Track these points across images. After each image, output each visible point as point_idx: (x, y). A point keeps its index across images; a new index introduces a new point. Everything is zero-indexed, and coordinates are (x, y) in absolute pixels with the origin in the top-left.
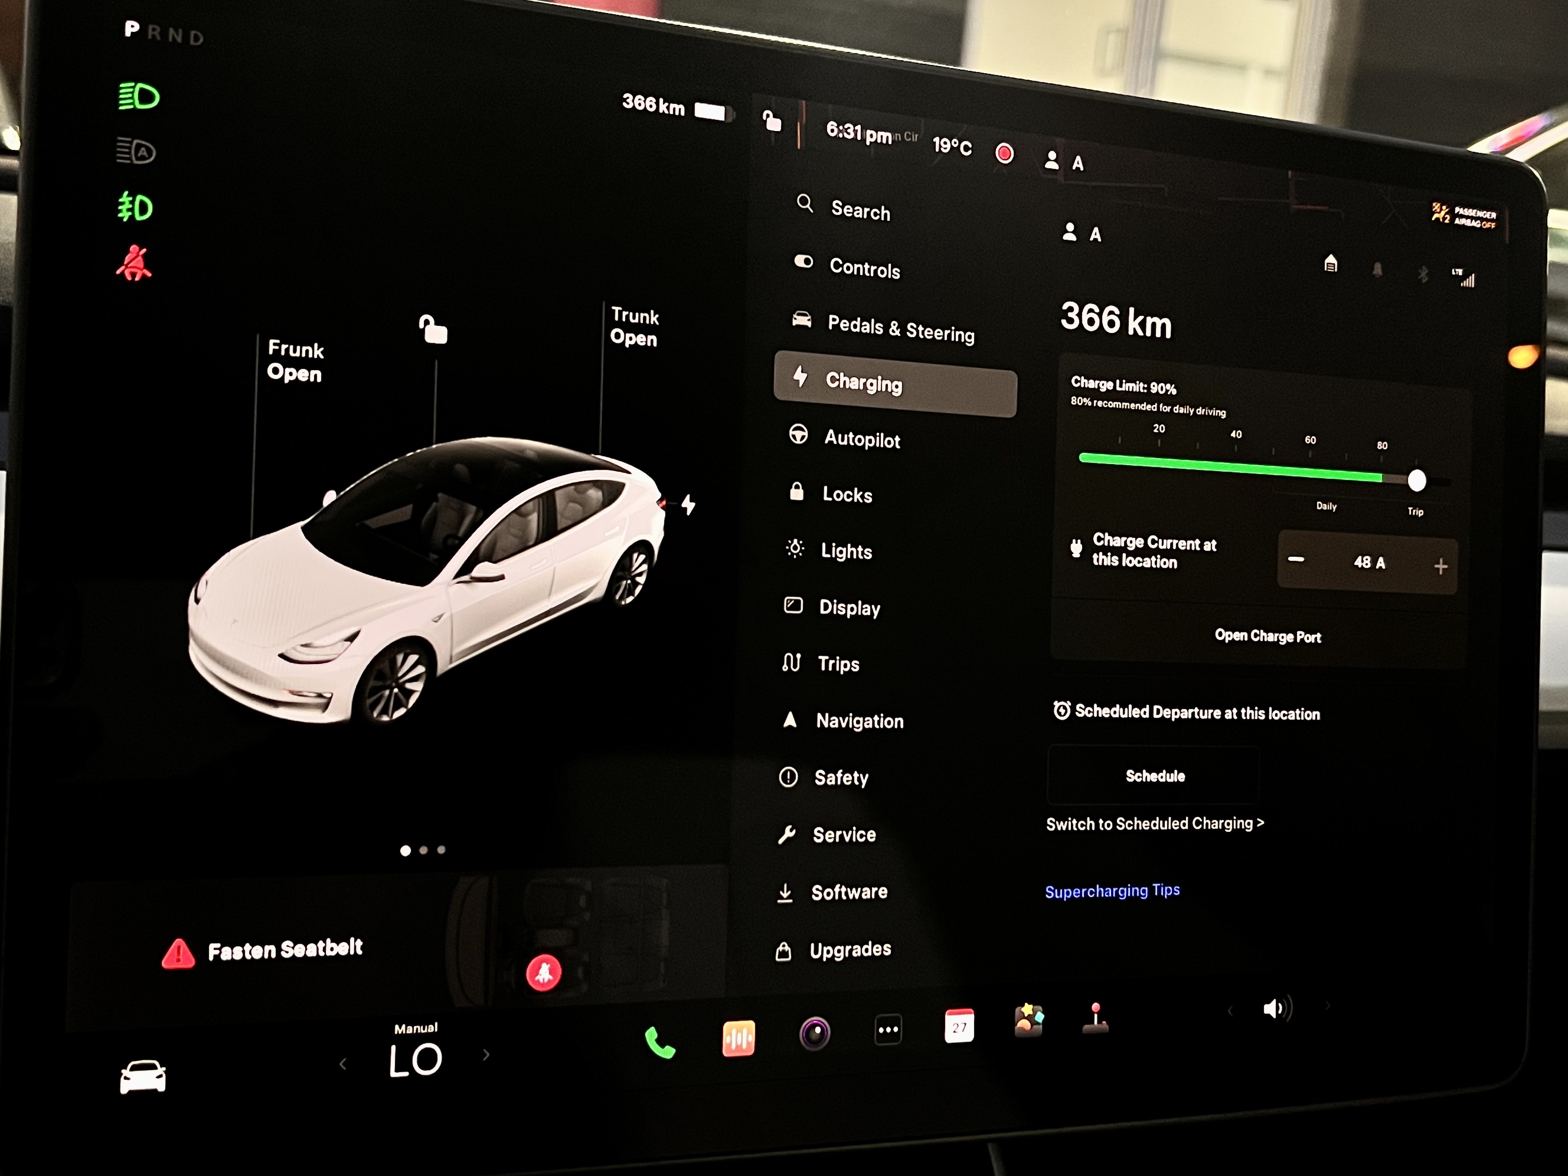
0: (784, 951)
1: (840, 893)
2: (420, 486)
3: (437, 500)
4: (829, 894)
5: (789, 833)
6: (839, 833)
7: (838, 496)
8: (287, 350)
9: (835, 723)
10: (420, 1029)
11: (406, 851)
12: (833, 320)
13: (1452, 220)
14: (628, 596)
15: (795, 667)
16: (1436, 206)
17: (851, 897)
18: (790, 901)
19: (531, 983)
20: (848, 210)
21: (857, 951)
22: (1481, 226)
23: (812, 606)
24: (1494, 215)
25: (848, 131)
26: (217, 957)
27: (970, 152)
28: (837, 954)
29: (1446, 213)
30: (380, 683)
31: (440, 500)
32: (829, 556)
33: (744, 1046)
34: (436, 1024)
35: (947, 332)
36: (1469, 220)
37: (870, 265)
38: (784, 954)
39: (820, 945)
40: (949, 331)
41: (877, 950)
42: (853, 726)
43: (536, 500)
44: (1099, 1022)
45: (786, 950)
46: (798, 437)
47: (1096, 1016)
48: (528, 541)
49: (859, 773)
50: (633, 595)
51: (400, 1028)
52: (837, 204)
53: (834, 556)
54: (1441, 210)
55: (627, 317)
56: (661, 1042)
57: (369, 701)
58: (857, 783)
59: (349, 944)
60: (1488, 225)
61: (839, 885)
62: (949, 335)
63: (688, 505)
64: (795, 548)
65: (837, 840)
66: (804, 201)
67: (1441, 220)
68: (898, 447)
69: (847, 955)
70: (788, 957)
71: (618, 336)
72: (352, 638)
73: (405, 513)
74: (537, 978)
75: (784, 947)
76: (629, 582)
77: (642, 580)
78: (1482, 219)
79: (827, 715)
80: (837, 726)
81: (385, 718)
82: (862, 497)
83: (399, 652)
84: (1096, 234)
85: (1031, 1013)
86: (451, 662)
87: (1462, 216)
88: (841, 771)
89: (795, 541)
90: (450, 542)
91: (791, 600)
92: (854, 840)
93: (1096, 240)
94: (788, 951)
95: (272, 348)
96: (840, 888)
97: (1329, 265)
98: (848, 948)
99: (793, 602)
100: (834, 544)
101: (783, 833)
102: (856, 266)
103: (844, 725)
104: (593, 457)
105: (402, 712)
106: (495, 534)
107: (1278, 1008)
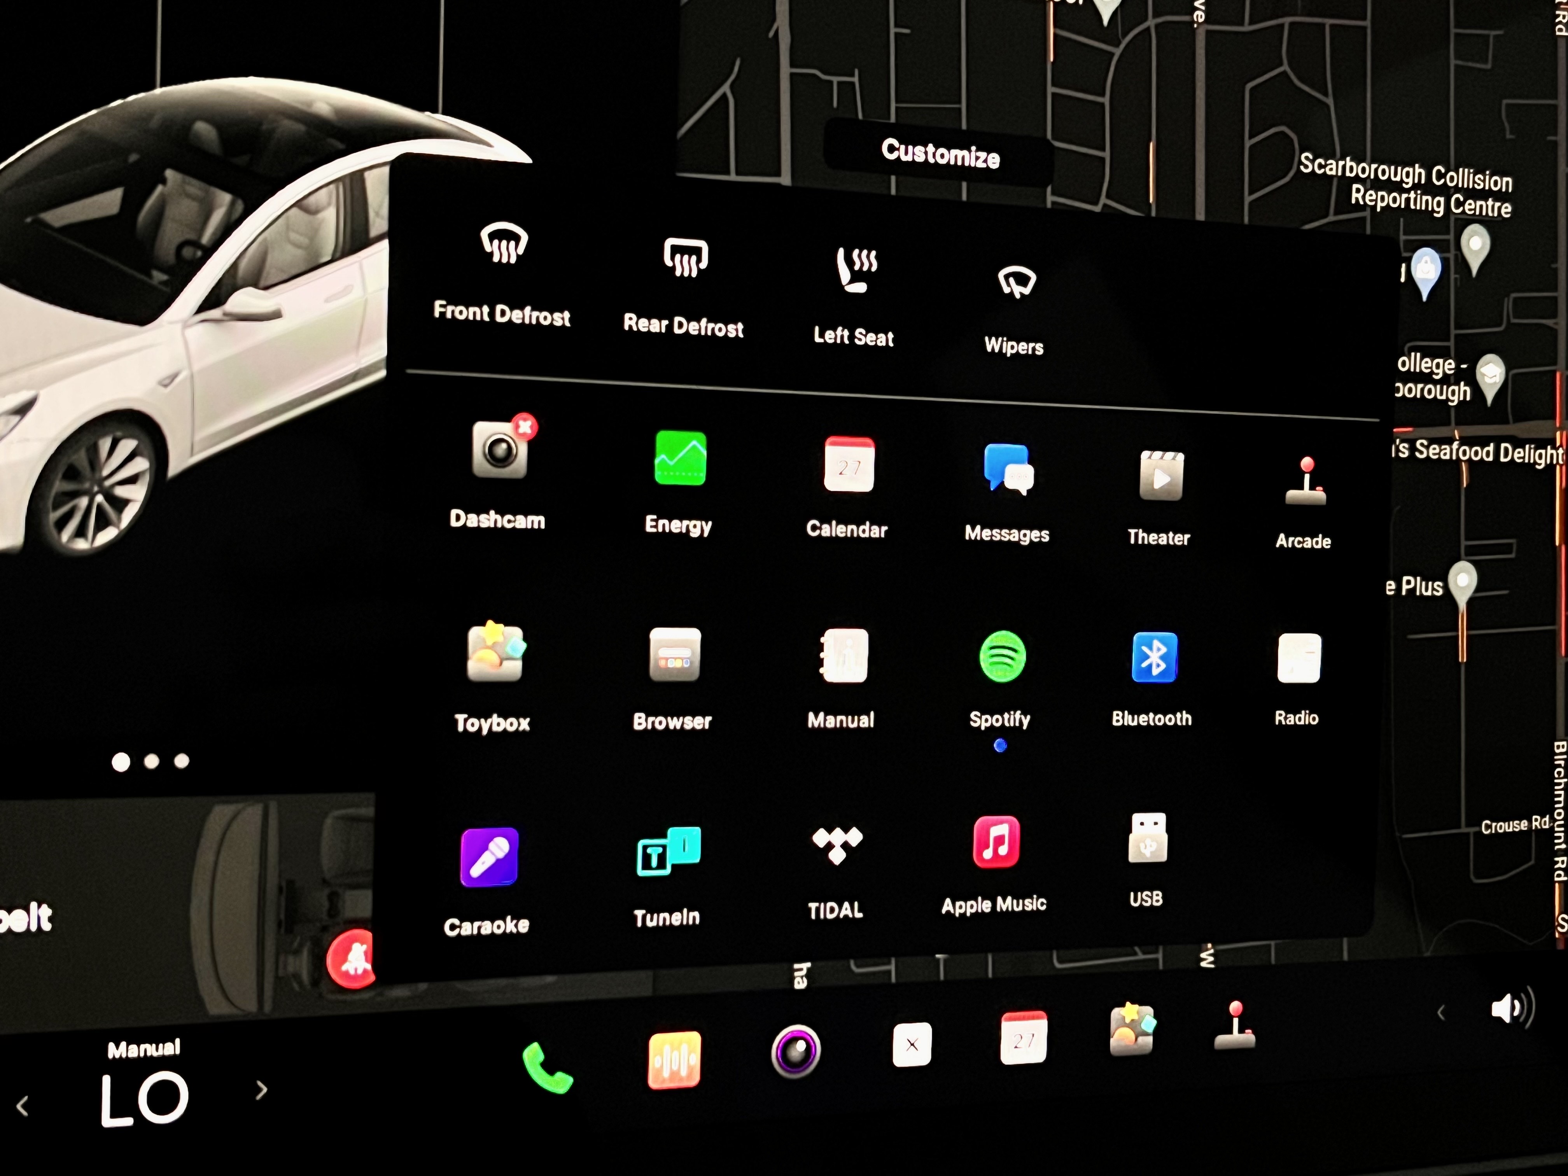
2: (133, 158)
3: (164, 181)
10: (151, 1050)
11: (121, 762)
19: (334, 975)
30: (69, 486)
31: (170, 183)
33: (684, 1073)
34: (178, 1041)
43: (332, 186)
44: (1241, 1031)
48: (318, 255)
51: (117, 1047)
56: (550, 1067)
57: (54, 516)
59: (28, 912)
72: (23, 410)
73: (107, 201)
74: (344, 968)
81: (82, 545)
83: (104, 435)
85: (1136, 1017)
86: (192, 454)
90: (187, 252)
104: (429, 116)
105: (108, 535)
106: (265, 240)
107: (1513, 1008)
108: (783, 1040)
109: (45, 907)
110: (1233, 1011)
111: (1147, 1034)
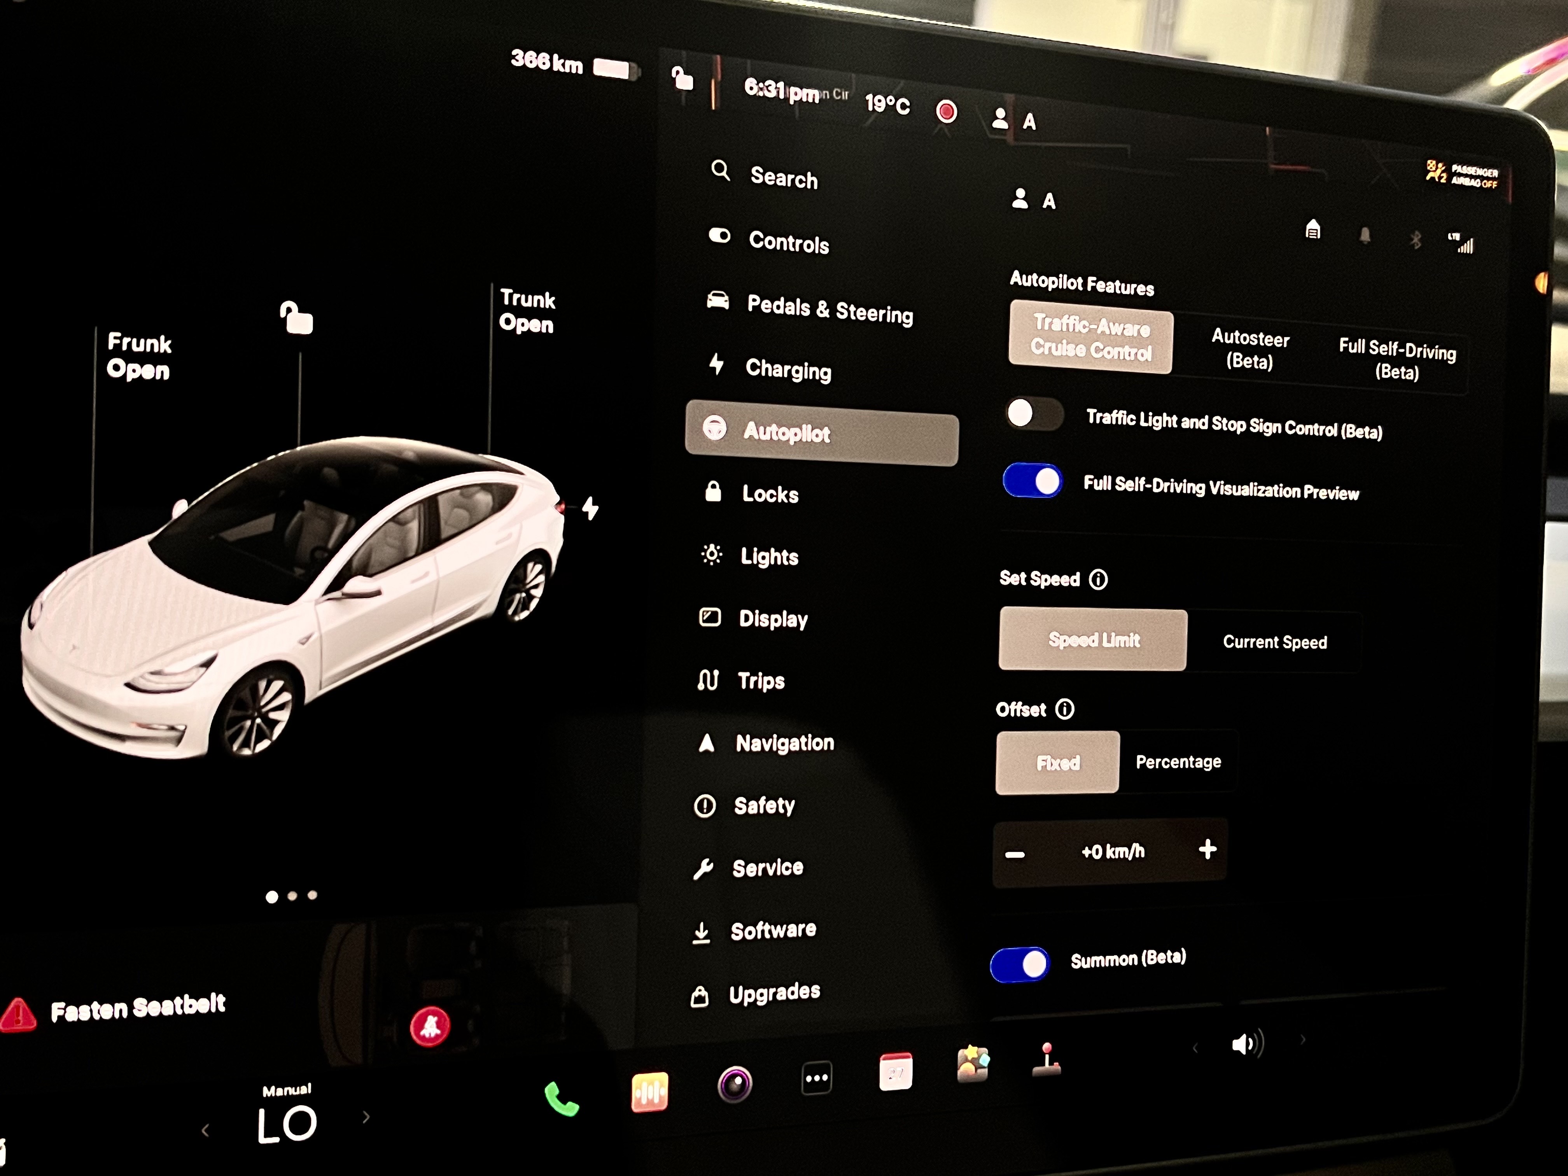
0: (700, 996)
1: (763, 931)
2: (282, 493)
3: (302, 508)
4: (750, 933)
5: (706, 867)
6: (761, 866)
7: (760, 495)
8: (129, 344)
9: (757, 745)
10: (292, 1091)
11: (272, 897)
12: (753, 301)
13: (1449, 179)
14: (522, 610)
15: (712, 685)
16: (1431, 164)
17: (775, 936)
18: (708, 941)
20: (769, 178)
21: (782, 994)
22: (1481, 185)
23: (731, 618)
24: (1496, 173)
25: (770, 88)
26: (61, 1018)
27: (907, 111)
28: (759, 998)
29: (1443, 172)
30: (239, 713)
31: (307, 508)
32: (749, 562)
33: (656, 1101)
34: (310, 1085)
35: (882, 312)
36: (1468, 179)
37: (795, 238)
38: (700, 999)
39: (741, 988)
40: (884, 311)
41: (804, 992)
42: (778, 749)
43: (416, 508)
44: (1051, 1064)
45: (703, 995)
46: (715, 432)
47: (1047, 1057)
48: (406, 552)
49: (784, 800)
50: (528, 609)
51: (269, 1090)
52: (757, 171)
53: (755, 562)
54: (1437, 168)
55: (519, 300)
56: (563, 1098)
57: (228, 733)
58: (781, 811)
59: (209, 1000)
60: (1489, 184)
61: (761, 923)
62: (885, 316)
63: (590, 509)
64: (712, 554)
65: (760, 873)
66: (719, 168)
67: (1437, 180)
68: (827, 441)
69: (771, 999)
70: (704, 1002)
71: (508, 321)
72: (207, 664)
73: (265, 523)
74: (422, 1033)
75: (701, 991)
76: (524, 595)
77: (538, 593)
78: (1482, 178)
79: (748, 737)
80: (759, 748)
81: (247, 752)
82: (787, 496)
83: (261, 678)
84: (1049, 201)
85: (976, 1056)
86: (320, 689)
87: (1460, 175)
88: (764, 798)
89: (712, 546)
90: (318, 554)
91: (707, 611)
92: (779, 873)
93: (1049, 207)
94: (705, 997)
95: (112, 342)
96: (764, 925)
97: (1310, 231)
98: (772, 990)
99: (710, 613)
100: (755, 549)
101: (699, 867)
102: (779, 240)
103: (767, 748)
104: (481, 457)
105: (265, 744)
106: (370, 545)
107: (1248, 1044)
108: (725, 1079)
109: (221, 996)
110: (1046, 1049)
111: (984, 1067)
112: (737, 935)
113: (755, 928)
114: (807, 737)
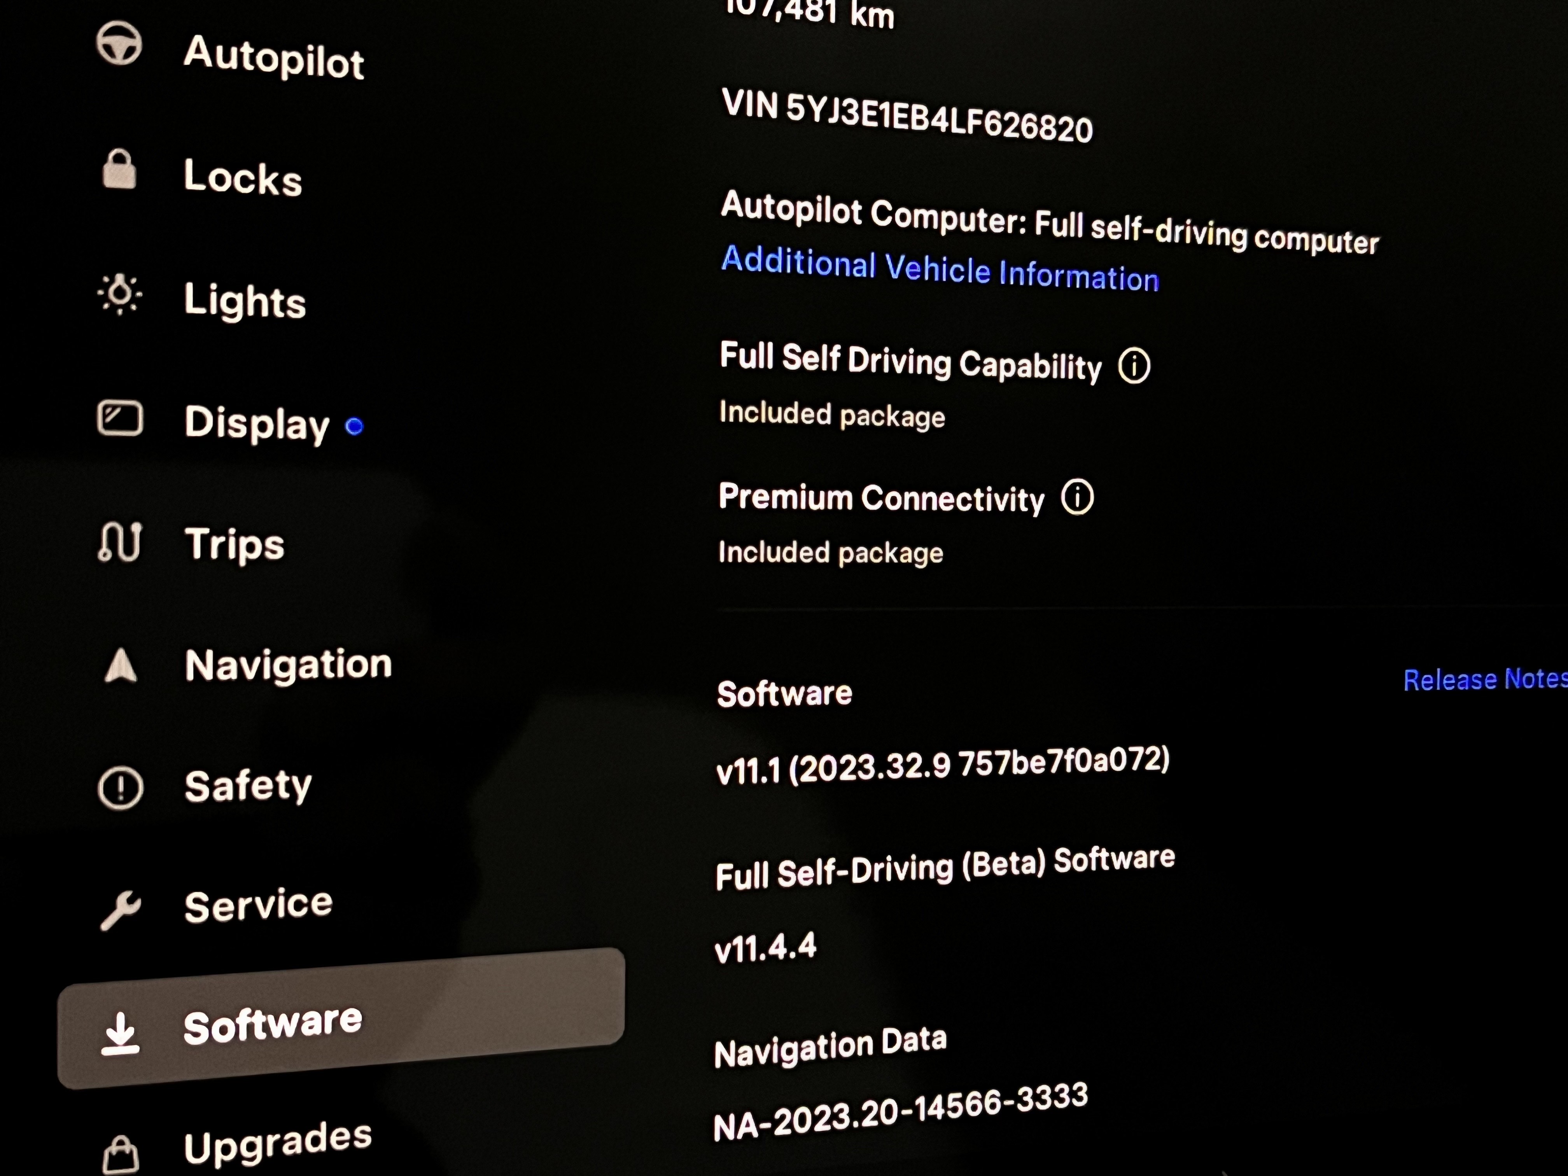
0: (121, 1153)
1: (251, 1026)
4: (223, 1030)
5: (125, 906)
6: (243, 903)
7: (220, 180)
9: (229, 670)
15: (129, 551)
17: (276, 1033)
18: (135, 1049)
21: (294, 1144)
23: (166, 420)
28: (246, 1153)
32: (202, 311)
38: (121, 1160)
39: (207, 1137)
41: (340, 1139)
42: (273, 677)
45: (128, 1152)
46: (120, 51)
49: (289, 774)
53: (214, 311)
58: (284, 794)
61: (248, 1010)
64: (120, 293)
65: (242, 916)
68: (359, 76)
69: (270, 1153)
70: (131, 1165)
75: (122, 1144)
79: (210, 654)
80: (234, 675)
82: (278, 183)
88: (245, 772)
89: (120, 279)
91: (114, 407)
92: (281, 914)
94: (131, 1152)
96: (252, 1015)
98: (271, 1139)
99: (118, 411)
100: (214, 286)
101: (113, 908)
103: (250, 675)
112: (196, 1035)
113: (234, 1020)
114: (334, 654)
